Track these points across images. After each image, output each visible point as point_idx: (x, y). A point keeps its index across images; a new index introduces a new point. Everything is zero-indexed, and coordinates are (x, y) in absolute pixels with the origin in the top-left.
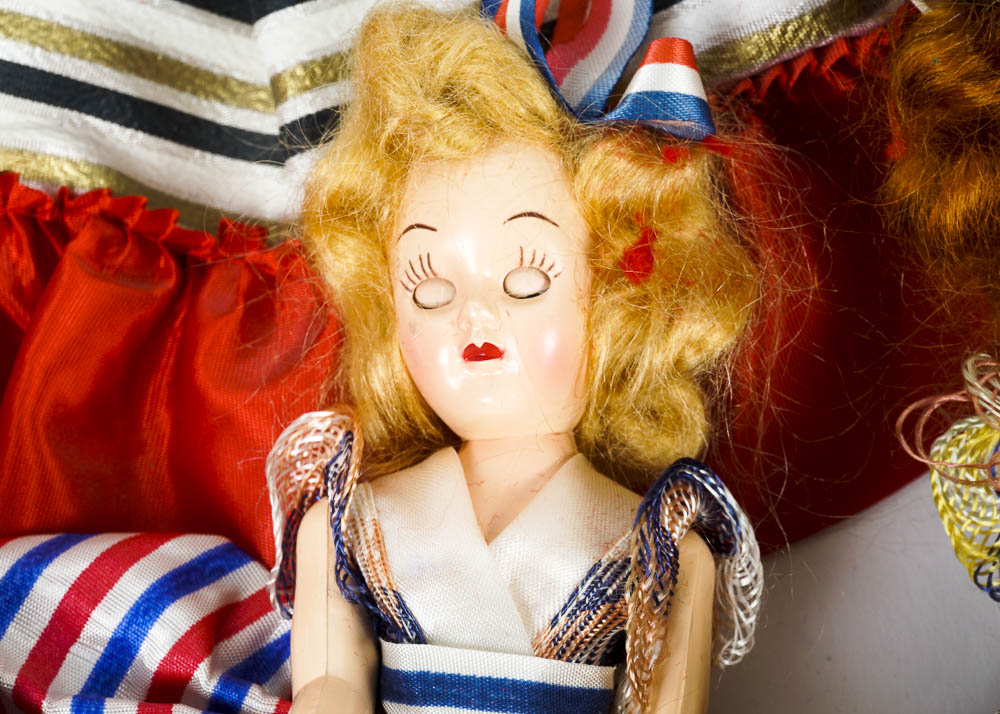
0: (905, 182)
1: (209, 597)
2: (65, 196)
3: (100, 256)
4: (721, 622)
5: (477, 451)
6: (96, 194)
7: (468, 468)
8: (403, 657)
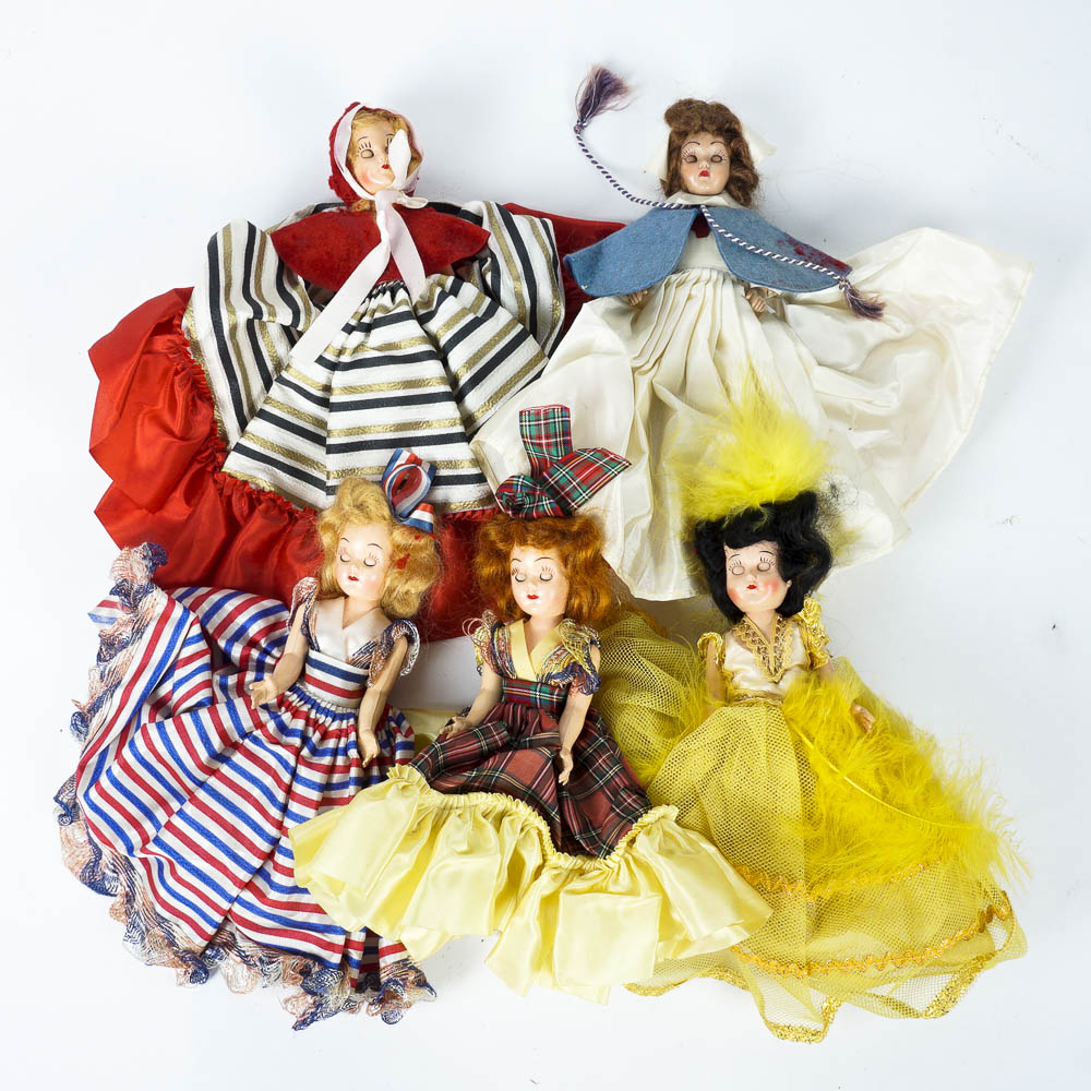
0: (479, 559)
1: (272, 619)
2: (261, 491)
3: (267, 510)
4: (404, 662)
5: (350, 600)
6: (271, 492)
7: (346, 604)
8: (313, 655)
